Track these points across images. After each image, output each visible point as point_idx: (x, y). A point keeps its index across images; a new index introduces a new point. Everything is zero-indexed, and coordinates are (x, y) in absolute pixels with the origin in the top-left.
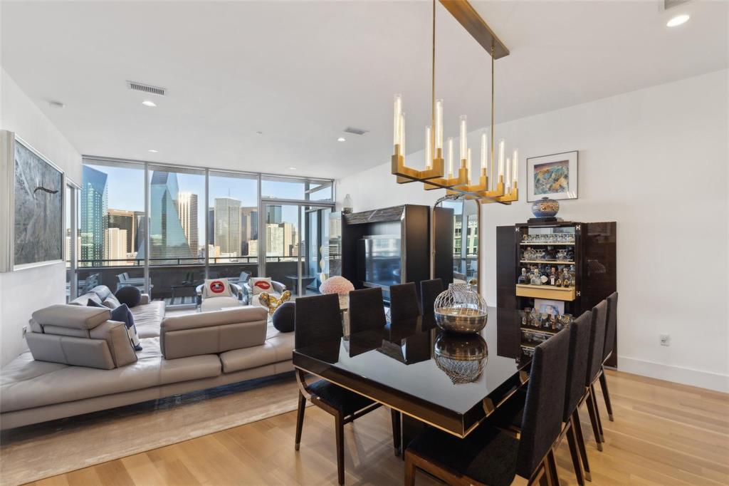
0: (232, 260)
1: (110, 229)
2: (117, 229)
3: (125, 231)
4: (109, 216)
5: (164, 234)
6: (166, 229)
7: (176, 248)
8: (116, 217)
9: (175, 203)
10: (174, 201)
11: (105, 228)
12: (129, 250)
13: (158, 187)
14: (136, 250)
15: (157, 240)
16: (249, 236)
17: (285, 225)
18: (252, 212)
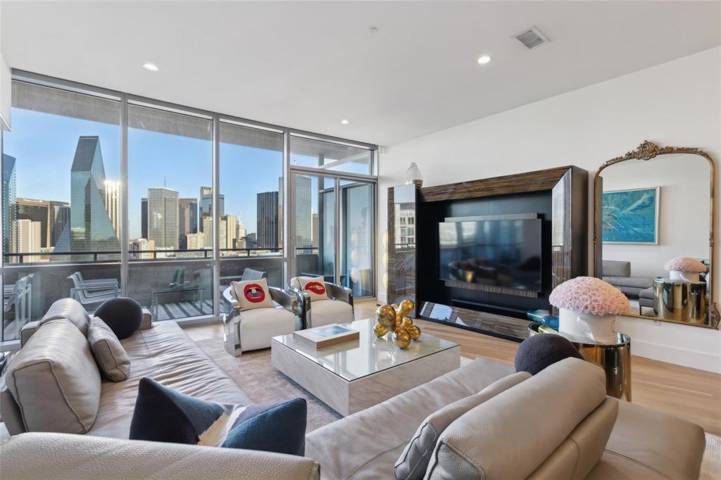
0: (168, 254)
1: (20, 221)
2: (27, 220)
3: (38, 224)
4: (17, 206)
5: (88, 226)
6: (90, 221)
7: (101, 242)
8: (26, 207)
9: (102, 193)
10: (100, 190)
11: (13, 219)
12: (44, 244)
13: (81, 175)
14: (53, 244)
15: (78, 233)
16: (187, 228)
17: (229, 218)
18: (191, 204)
